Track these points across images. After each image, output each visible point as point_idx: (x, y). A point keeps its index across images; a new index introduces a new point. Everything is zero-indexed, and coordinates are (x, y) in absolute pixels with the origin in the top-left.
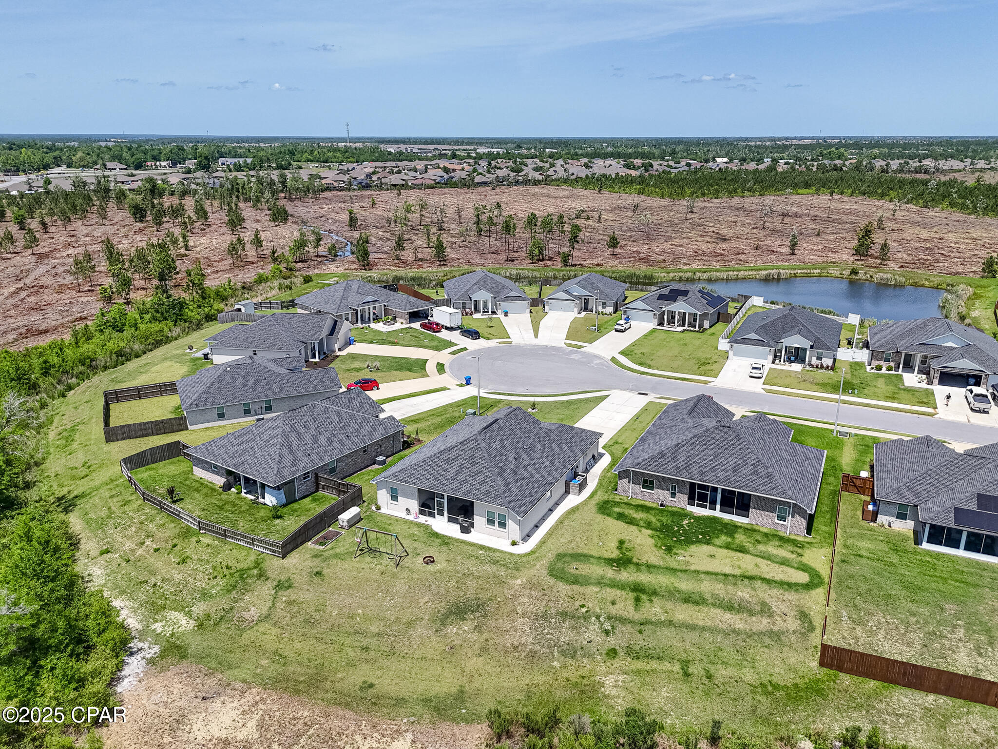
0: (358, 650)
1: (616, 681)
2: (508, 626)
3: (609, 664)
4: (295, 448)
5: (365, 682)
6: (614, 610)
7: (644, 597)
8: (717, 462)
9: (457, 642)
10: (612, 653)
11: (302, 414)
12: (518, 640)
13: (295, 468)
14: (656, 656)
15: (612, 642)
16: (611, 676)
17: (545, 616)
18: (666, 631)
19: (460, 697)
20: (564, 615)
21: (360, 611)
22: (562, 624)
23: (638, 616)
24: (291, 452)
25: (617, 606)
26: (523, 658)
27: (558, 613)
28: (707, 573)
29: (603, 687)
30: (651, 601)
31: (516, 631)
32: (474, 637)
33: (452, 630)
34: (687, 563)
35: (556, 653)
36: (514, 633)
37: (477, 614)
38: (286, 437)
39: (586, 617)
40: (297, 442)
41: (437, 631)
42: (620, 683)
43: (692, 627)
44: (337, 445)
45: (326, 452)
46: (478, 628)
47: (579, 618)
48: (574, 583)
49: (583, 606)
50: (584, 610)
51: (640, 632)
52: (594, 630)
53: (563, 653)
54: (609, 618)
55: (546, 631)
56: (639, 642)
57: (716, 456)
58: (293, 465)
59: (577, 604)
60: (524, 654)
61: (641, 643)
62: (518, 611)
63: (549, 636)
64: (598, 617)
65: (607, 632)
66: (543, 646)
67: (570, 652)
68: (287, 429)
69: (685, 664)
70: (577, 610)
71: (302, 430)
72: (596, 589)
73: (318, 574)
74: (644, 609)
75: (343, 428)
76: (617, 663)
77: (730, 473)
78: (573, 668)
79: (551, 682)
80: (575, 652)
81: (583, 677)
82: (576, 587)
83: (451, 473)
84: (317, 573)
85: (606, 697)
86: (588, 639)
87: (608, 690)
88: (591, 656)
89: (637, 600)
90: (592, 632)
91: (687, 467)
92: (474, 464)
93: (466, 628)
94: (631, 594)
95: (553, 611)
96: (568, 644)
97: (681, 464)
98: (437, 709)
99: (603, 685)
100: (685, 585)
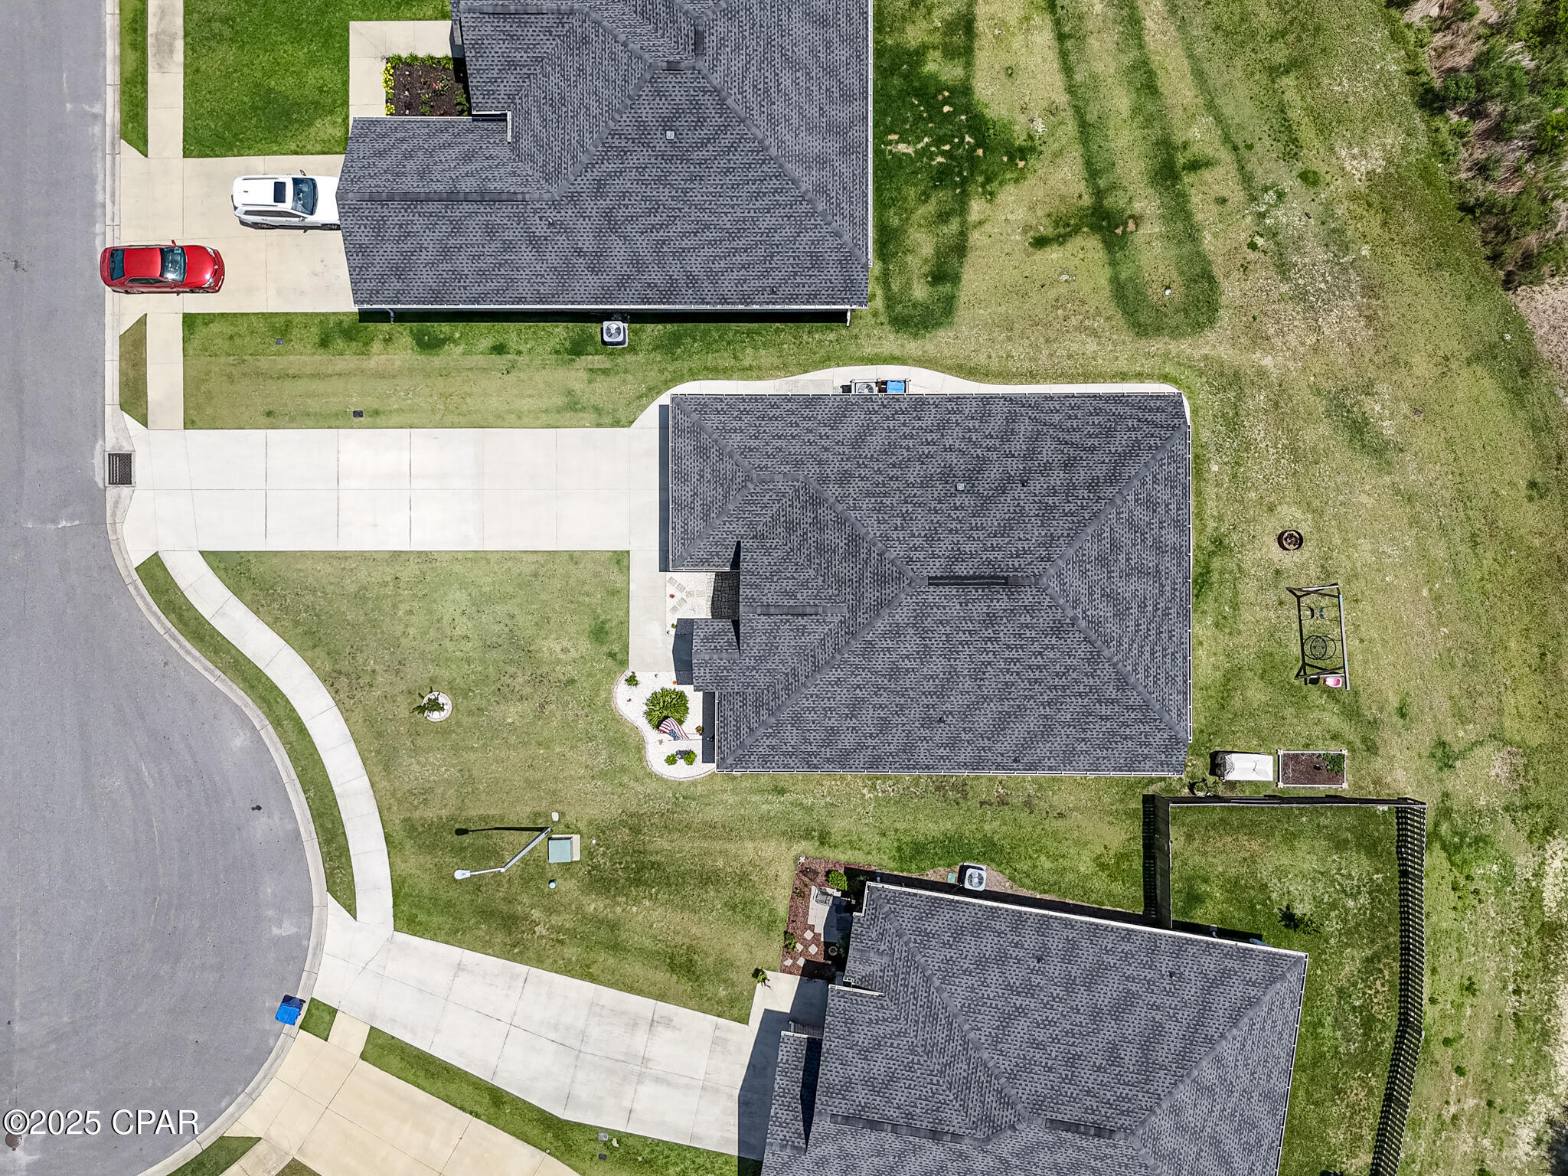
0: (1480, 550)
1: (1354, 157)
2: (1341, 346)
3: (1328, 177)
4: (1186, 1016)
5: (1531, 499)
6: (1237, 195)
7: (1181, 159)
8: (810, 62)
9: (1405, 407)
10: (1309, 178)
11: (1090, 1102)
12: (1357, 321)
13: (1230, 964)
14: (1280, 115)
15: (1290, 183)
16: (1348, 168)
17: (1301, 296)
18: (1228, 111)
19: (1485, 355)
20: (1283, 268)
21: (1425, 593)
22: (1300, 266)
23: (1225, 155)
24: (1205, 1009)
25: (1225, 193)
26: (1379, 302)
27: (1288, 280)
28: (1067, 70)
29: (1374, 171)
30: (1185, 146)
31: (1343, 331)
32: (1382, 388)
33: (1388, 428)
34: (1052, 111)
35: (1349, 258)
36: (1348, 333)
37: (1348, 402)
38: (1184, 1060)
39: (1273, 234)
40: (1170, 1026)
41: (1401, 450)
42: (1356, 151)
43: (1199, 75)
44: (1088, 954)
45: (1126, 956)
46: (1368, 389)
47: (1277, 244)
48: (1211, 279)
49: (1253, 246)
50: (1260, 242)
51: (1250, 147)
52: (1286, 214)
53: (1345, 248)
54: (1253, 199)
55: (1322, 286)
56: (1265, 145)
57: (793, 64)
58: (1226, 974)
59: (1252, 256)
60: (1374, 302)
61: (1267, 141)
62: (1314, 340)
63: (1329, 279)
64: (1262, 216)
65: (1280, 195)
66: (1349, 281)
67: (1337, 239)
68: (1162, 1079)
69: (1274, 72)
70: (1265, 252)
71: (1130, 1055)
72: (1207, 237)
73: (1402, 713)
74: (1210, 152)
75: (1029, 990)
76: (1320, 167)
77: (832, 34)
78: (1359, 226)
79: (1400, 246)
80: (1334, 231)
81: (1370, 205)
82: (1218, 272)
83: (1146, 587)
84: (1403, 716)
85: (1390, 161)
86: (1304, 218)
87: (1376, 162)
88: (1328, 206)
89: (1194, 166)
90: (1290, 217)
91: (835, 130)
92: (1115, 546)
93: (1377, 408)
94: (1186, 180)
95: (1285, 288)
96: (1326, 245)
97: (833, 146)
98: (1524, 373)
99: (1370, 175)
100: (1120, 101)
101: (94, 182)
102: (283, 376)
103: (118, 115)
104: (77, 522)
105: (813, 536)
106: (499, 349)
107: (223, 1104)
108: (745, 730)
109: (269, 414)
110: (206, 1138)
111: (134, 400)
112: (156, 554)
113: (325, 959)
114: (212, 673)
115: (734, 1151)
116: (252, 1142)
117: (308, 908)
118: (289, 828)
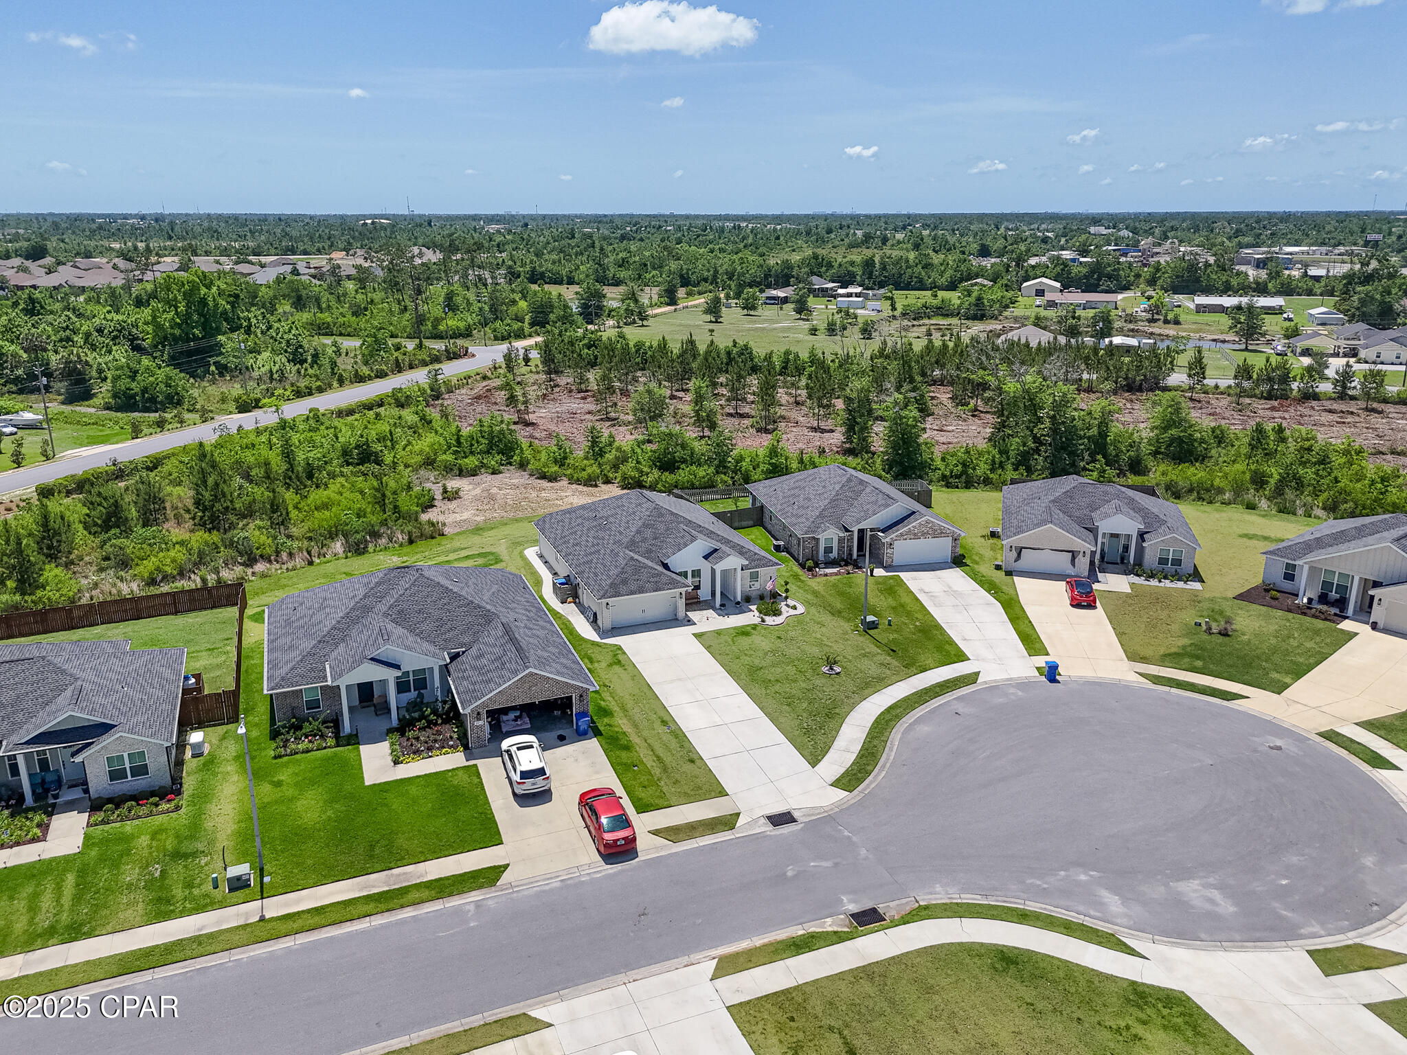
101: (543, 892)
102: (661, 761)
107: (1135, 688)
109: (691, 761)
111: (723, 823)
112: (830, 785)
113: (1014, 676)
115: (959, 569)
117: (995, 688)
118: (955, 702)
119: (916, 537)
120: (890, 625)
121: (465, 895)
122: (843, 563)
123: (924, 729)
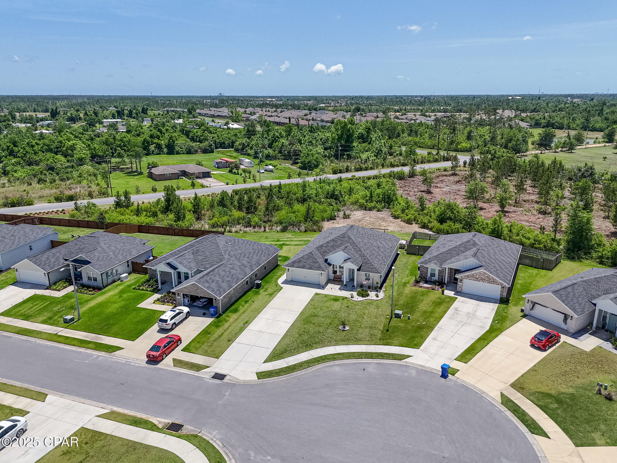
101: (117, 362)
102: (220, 336)
103: (103, 353)
104: (230, 390)
105: (329, 248)
106: (246, 302)
107: (486, 400)
108: (372, 267)
109: (229, 341)
110: (503, 408)
111: (198, 367)
112: (256, 373)
113: (427, 365)
114: (308, 370)
115: (498, 305)
116: (502, 395)
117: (407, 366)
118: (374, 364)
119: (477, 279)
120: (409, 319)
121: (100, 352)
122: (437, 284)
123: (337, 369)
